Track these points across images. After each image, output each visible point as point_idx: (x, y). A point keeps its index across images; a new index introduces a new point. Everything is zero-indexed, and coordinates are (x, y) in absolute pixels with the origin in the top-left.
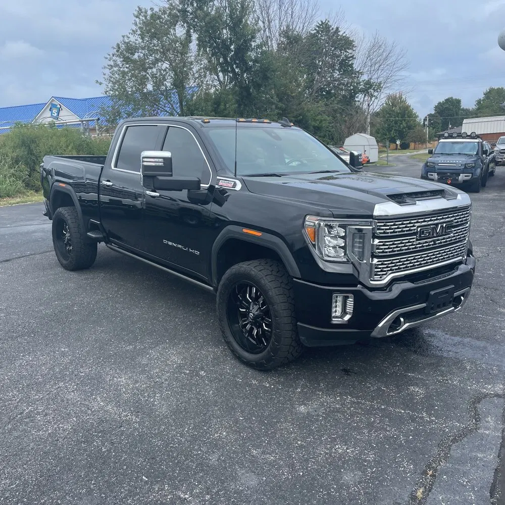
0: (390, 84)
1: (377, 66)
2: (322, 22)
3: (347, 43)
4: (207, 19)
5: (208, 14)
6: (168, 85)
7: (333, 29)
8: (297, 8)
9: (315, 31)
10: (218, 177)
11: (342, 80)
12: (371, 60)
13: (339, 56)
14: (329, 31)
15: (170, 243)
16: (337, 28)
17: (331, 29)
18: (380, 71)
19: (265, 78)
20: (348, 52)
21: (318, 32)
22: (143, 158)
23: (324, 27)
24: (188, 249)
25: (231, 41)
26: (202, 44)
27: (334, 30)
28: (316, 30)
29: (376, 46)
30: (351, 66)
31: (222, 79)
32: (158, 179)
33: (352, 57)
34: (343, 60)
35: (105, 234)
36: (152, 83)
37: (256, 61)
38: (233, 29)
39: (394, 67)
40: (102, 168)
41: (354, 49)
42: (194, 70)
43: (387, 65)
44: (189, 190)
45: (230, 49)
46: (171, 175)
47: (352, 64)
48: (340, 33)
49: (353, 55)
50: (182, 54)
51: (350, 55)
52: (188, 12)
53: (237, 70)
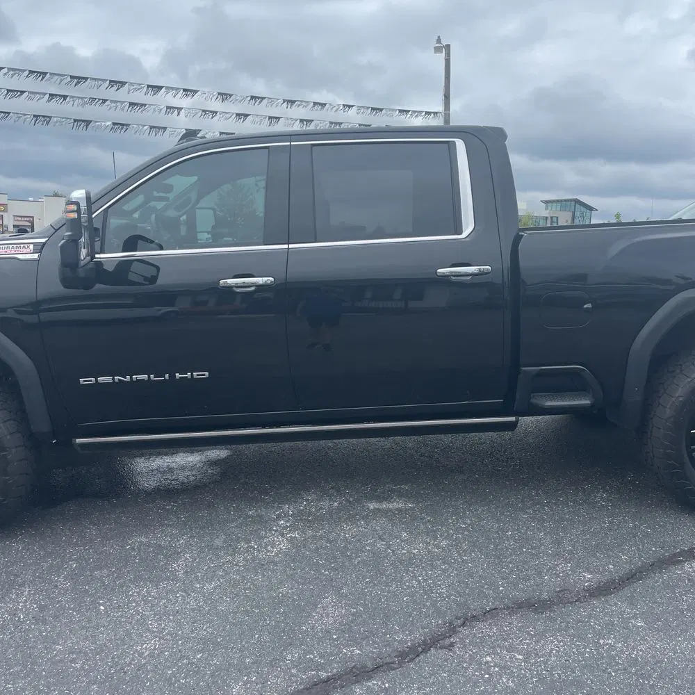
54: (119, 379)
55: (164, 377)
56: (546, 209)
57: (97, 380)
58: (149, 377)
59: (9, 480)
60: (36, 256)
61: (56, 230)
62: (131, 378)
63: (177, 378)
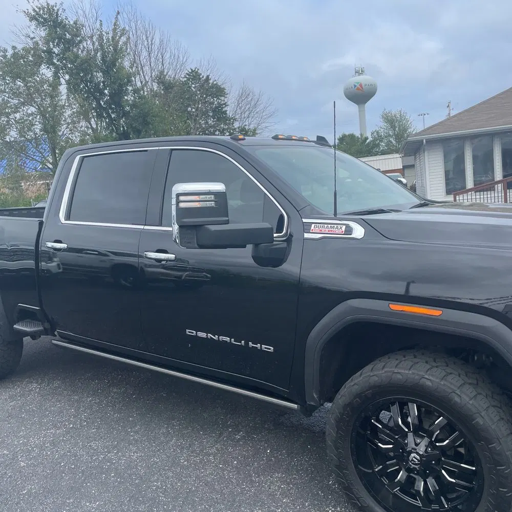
0: (260, 131)
1: (247, 113)
2: (192, 70)
3: (219, 91)
4: (79, 61)
5: (77, 56)
6: (37, 131)
7: (203, 77)
8: (167, 56)
9: (185, 79)
10: (304, 220)
11: (217, 127)
12: (240, 108)
13: (213, 103)
14: (200, 79)
15: (202, 335)
16: (208, 77)
17: (201, 77)
18: (250, 119)
19: (146, 123)
20: (220, 99)
21: (188, 79)
22: (178, 195)
23: (194, 75)
24: (246, 343)
25: (104, 85)
26: (73, 87)
27: (205, 78)
28: (186, 77)
29: (244, 95)
30: (225, 112)
31: (94, 126)
32: (208, 230)
33: (225, 104)
34: (216, 107)
35: (47, 325)
36: (15, 130)
37: (134, 106)
38: (106, 73)
39: (264, 114)
40: (41, 224)
41: (226, 96)
42: (66, 115)
43: (257, 113)
44: (256, 245)
45: (105, 94)
46: (227, 222)
47: (226, 111)
48: (211, 82)
49: (226, 103)
50: (52, 97)
51: (222, 102)
52: (54, 53)
53: (113, 116)
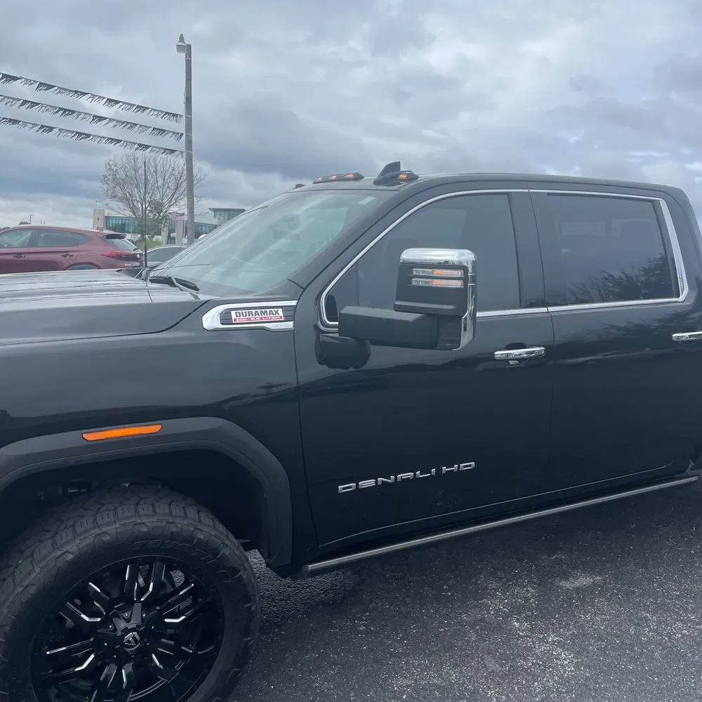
54: (382, 481)
55: (430, 472)
56: (215, 217)
57: (357, 485)
58: (415, 475)
59: (250, 640)
60: (290, 325)
61: (304, 289)
62: (396, 478)
63: (444, 472)
